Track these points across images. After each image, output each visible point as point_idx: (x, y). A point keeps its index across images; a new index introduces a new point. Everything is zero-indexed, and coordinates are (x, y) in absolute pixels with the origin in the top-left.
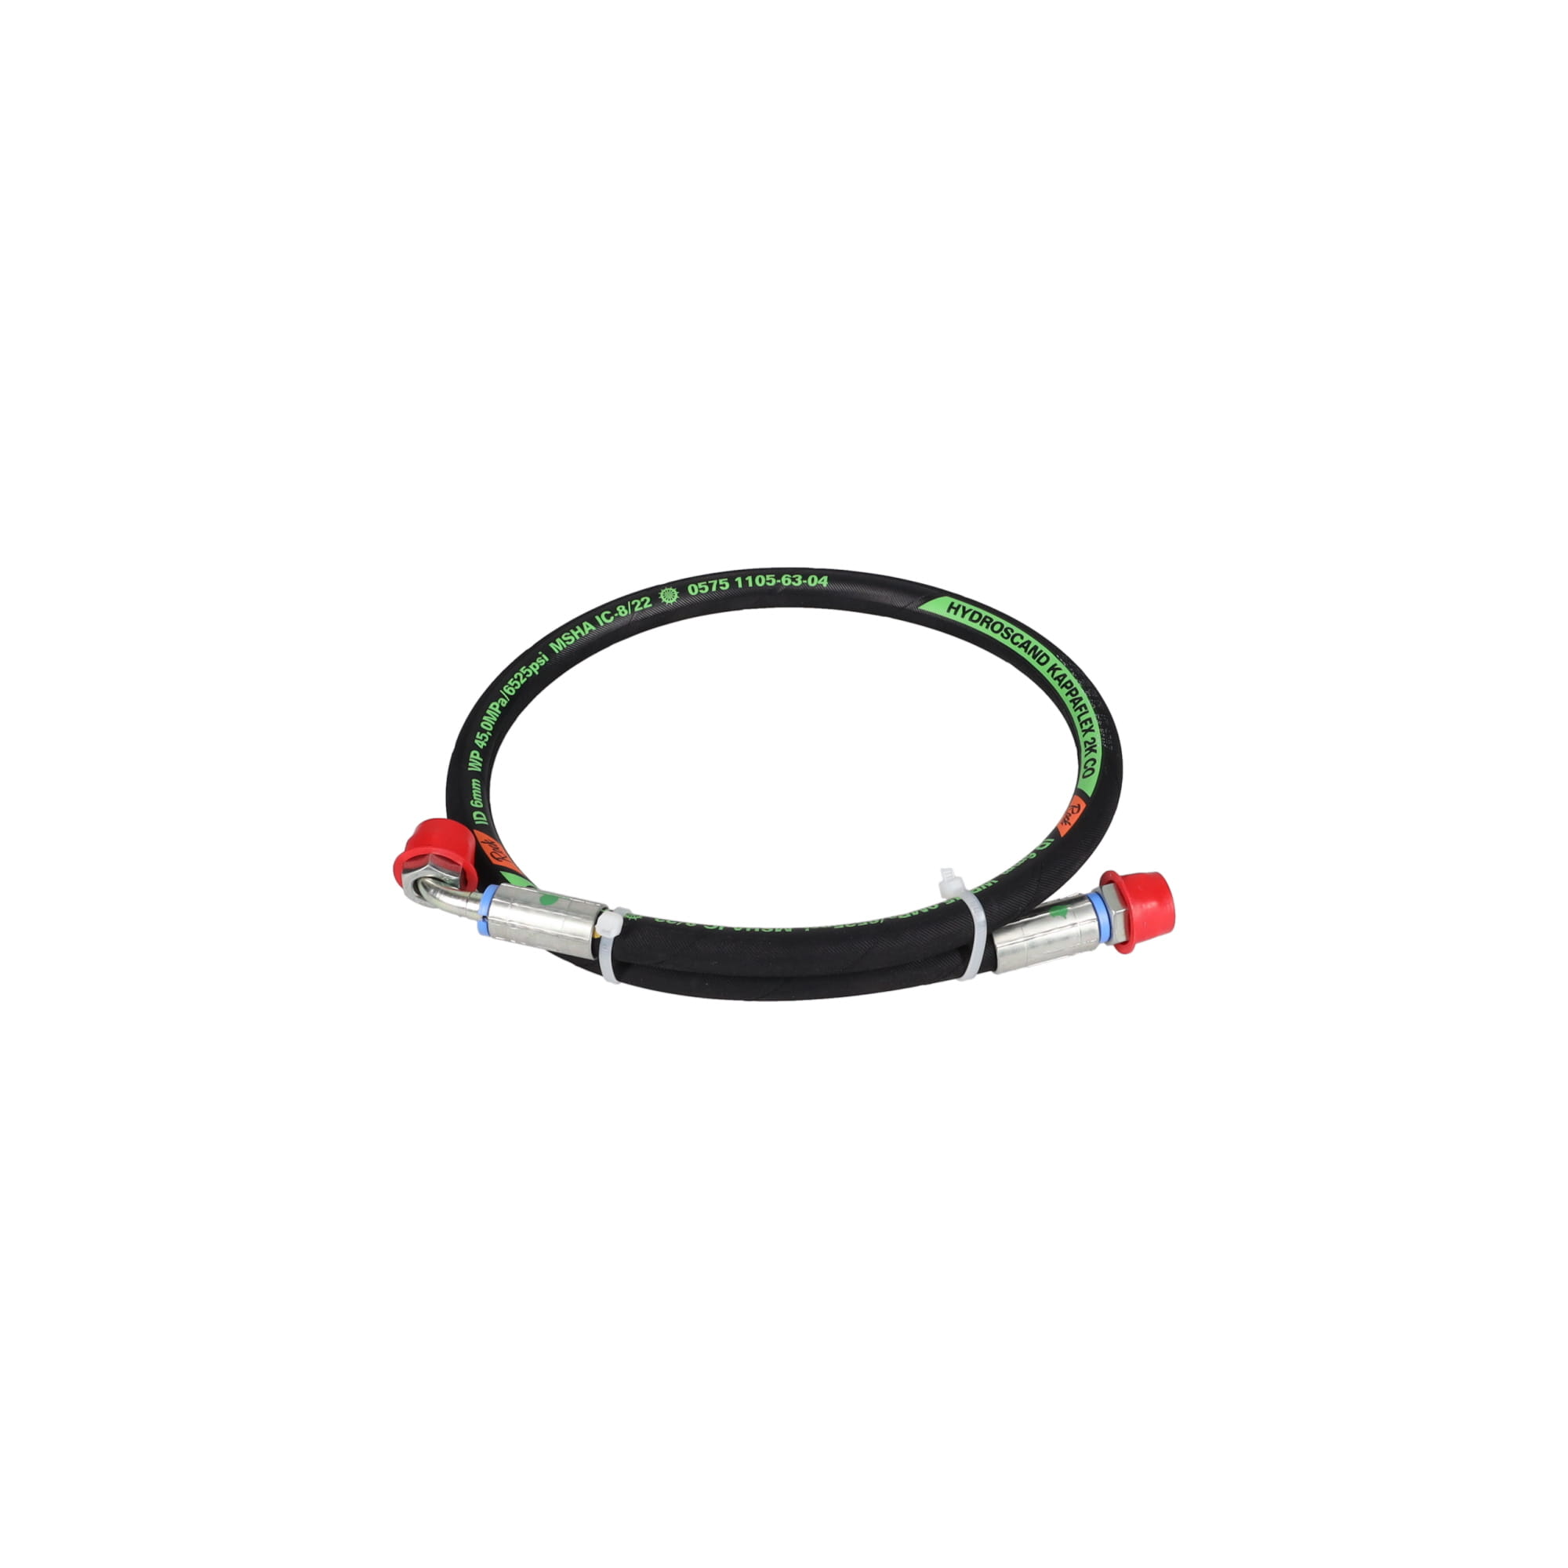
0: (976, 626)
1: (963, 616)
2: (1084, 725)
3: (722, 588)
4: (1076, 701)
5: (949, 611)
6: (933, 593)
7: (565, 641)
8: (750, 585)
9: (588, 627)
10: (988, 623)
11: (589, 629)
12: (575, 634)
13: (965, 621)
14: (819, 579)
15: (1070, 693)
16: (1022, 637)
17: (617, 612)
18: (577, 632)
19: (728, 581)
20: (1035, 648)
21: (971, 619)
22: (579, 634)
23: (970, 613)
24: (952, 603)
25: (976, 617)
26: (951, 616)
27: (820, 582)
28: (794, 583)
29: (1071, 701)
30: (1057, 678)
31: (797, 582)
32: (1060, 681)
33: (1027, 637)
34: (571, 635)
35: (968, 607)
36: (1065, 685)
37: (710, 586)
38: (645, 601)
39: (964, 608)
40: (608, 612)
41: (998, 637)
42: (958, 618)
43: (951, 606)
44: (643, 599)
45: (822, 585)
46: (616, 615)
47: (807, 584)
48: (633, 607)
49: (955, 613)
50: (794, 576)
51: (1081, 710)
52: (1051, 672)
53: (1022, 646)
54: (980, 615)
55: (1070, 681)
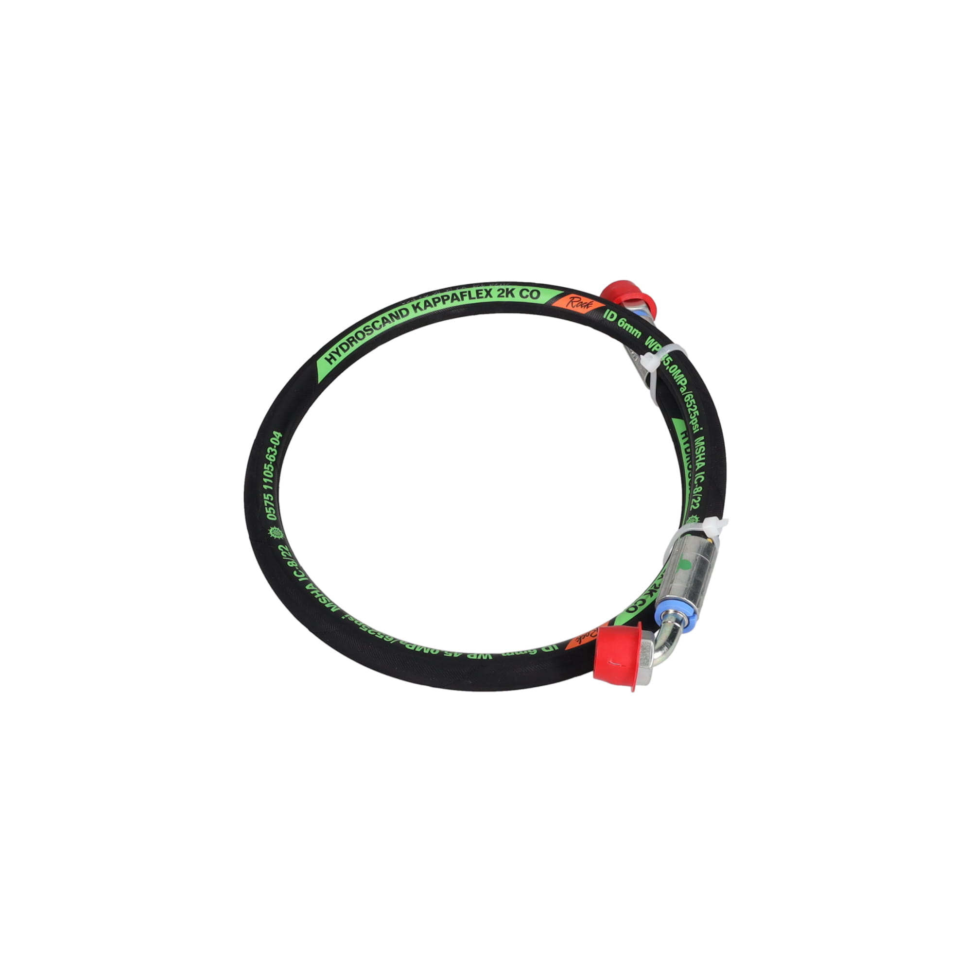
0: (352, 349)
1: (340, 355)
2: (480, 296)
4: (455, 297)
5: (331, 363)
10: (354, 340)
13: (344, 355)
16: (377, 322)
20: (391, 315)
21: (345, 351)
23: (340, 349)
26: (335, 363)
29: (452, 301)
30: (426, 307)
32: (430, 305)
33: (379, 318)
35: (333, 349)
36: (435, 303)
39: (333, 352)
41: (368, 338)
42: (339, 360)
43: (329, 360)
49: (335, 360)
51: (466, 295)
52: (418, 310)
53: (384, 323)
54: (344, 343)
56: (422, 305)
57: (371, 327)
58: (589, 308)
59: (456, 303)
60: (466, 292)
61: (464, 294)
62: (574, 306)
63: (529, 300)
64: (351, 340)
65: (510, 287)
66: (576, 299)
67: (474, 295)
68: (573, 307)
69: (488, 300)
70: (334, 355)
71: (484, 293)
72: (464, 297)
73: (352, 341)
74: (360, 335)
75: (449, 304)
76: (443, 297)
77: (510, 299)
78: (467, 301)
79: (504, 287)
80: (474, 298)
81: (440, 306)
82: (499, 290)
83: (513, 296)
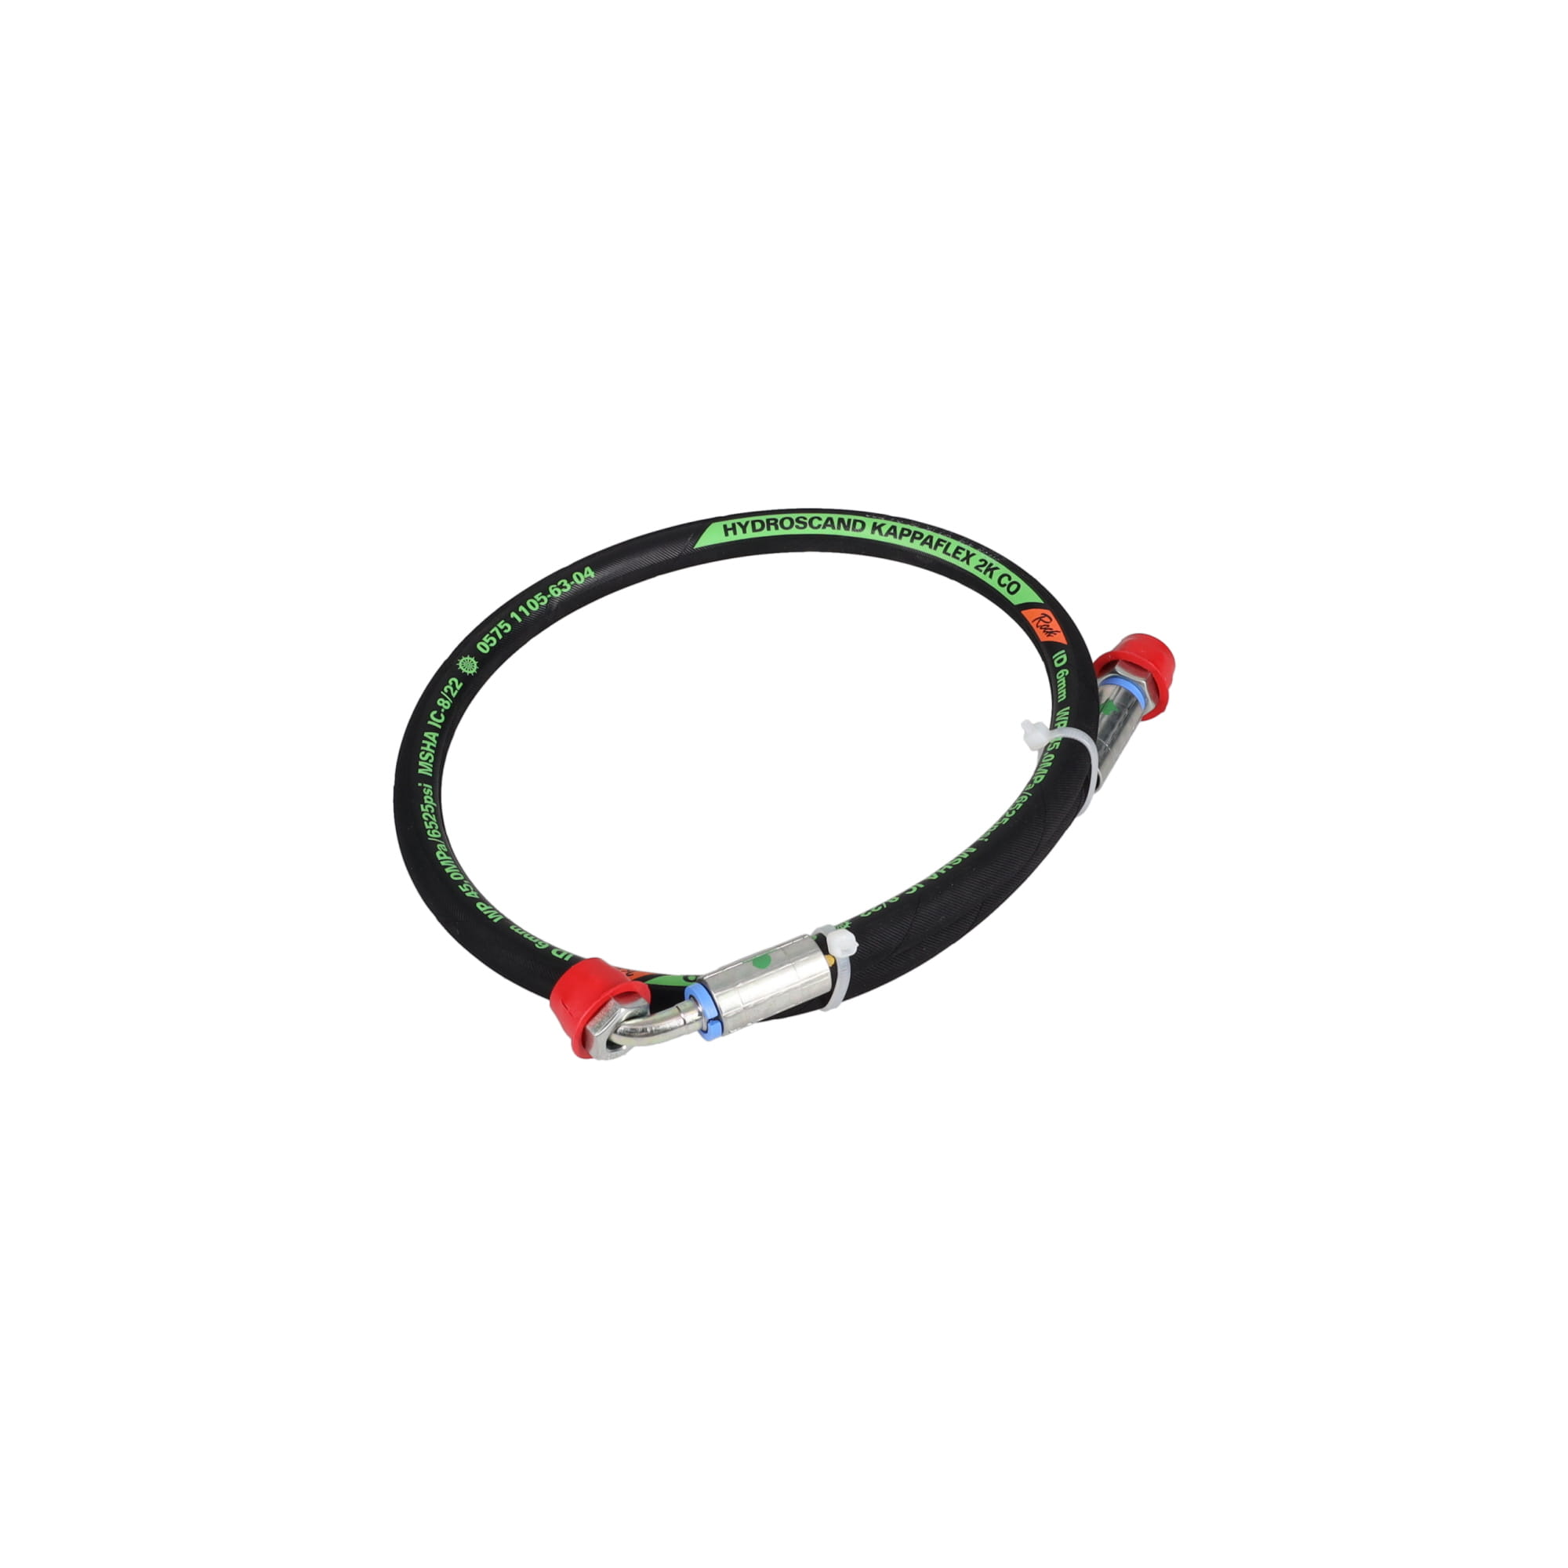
0: (765, 533)
1: (744, 532)
3: (506, 631)
4: (928, 541)
5: (727, 534)
6: (700, 526)
7: (427, 761)
8: (527, 614)
9: (431, 736)
11: (434, 737)
12: (428, 748)
13: (750, 534)
14: (583, 573)
15: (914, 538)
16: (820, 519)
17: (441, 707)
18: (428, 747)
19: (506, 622)
20: (841, 520)
21: (754, 530)
22: (431, 747)
23: (750, 525)
24: (725, 526)
25: (758, 526)
26: (732, 537)
27: (586, 576)
28: (564, 590)
29: (922, 544)
30: (888, 533)
31: (565, 587)
32: (895, 534)
33: (824, 516)
34: (426, 752)
35: (743, 521)
36: (902, 534)
37: (494, 635)
38: (454, 682)
39: (739, 524)
40: (435, 712)
41: (794, 531)
42: (740, 536)
43: (726, 530)
44: (450, 682)
45: (590, 577)
46: (443, 710)
47: (576, 584)
48: (449, 694)
49: (735, 533)
50: (559, 583)
51: (942, 545)
53: (826, 525)
54: (761, 522)
55: (903, 529)
56: (884, 530)
57: (807, 521)
58: (1050, 637)
59: (925, 549)
60: (945, 542)
61: (941, 543)
62: (1039, 624)
63: (1003, 591)
64: (772, 522)
65: (996, 564)
66: (1046, 619)
67: (951, 550)
68: (1037, 626)
69: (963, 565)
70: (738, 528)
71: (964, 555)
72: (939, 547)
73: (772, 524)
74: (787, 523)
75: (916, 545)
76: (916, 532)
77: (985, 578)
78: (938, 553)
79: (990, 560)
80: (949, 555)
81: (905, 542)
82: (981, 560)
83: (991, 576)
